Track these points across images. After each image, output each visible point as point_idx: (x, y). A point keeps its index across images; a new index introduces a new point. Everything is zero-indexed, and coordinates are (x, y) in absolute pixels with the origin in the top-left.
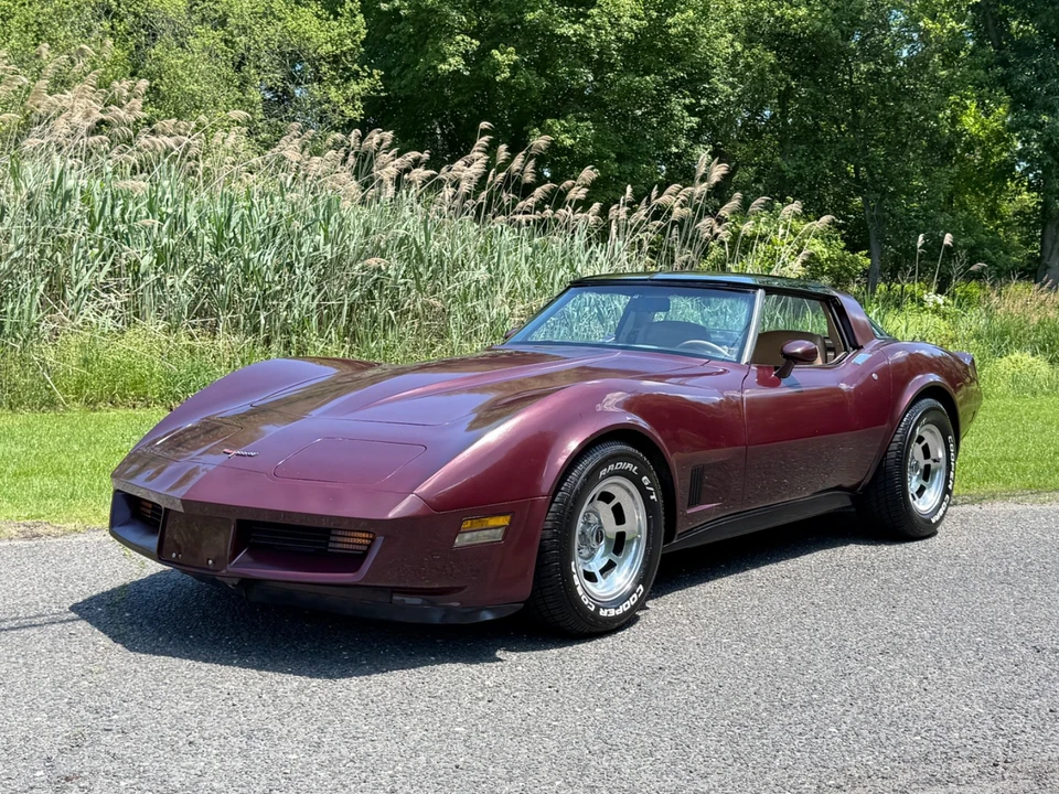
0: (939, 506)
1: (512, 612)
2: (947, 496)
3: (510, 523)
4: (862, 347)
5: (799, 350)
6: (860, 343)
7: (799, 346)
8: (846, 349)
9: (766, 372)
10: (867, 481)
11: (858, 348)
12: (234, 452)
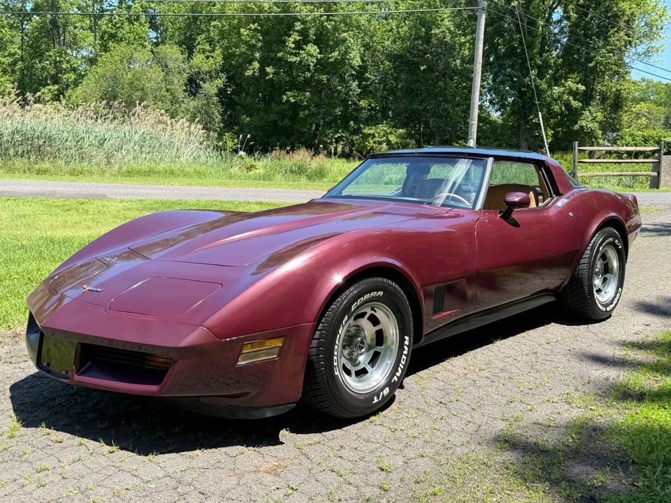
0: (615, 297)
1: (287, 410)
2: (620, 289)
3: (283, 344)
4: (562, 194)
5: (517, 199)
6: (561, 192)
7: (518, 196)
8: (551, 196)
9: (494, 215)
10: (566, 283)
11: (559, 194)
12: (88, 288)
